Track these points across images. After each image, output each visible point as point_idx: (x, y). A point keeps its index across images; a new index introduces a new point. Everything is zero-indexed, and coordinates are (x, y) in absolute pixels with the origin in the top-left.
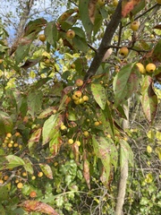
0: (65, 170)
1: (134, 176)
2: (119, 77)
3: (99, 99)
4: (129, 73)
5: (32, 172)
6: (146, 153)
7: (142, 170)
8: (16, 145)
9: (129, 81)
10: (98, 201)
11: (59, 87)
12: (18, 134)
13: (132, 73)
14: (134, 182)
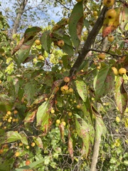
0: (52, 136)
1: (106, 141)
2: (98, 78)
3: (82, 93)
4: (106, 74)
5: (27, 143)
6: (115, 122)
7: (112, 135)
8: (14, 120)
9: (106, 81)
10: (77, 160)
11: (50, 79)
12: (16, 112)
13: (108, 75)
14: (106, 145)
